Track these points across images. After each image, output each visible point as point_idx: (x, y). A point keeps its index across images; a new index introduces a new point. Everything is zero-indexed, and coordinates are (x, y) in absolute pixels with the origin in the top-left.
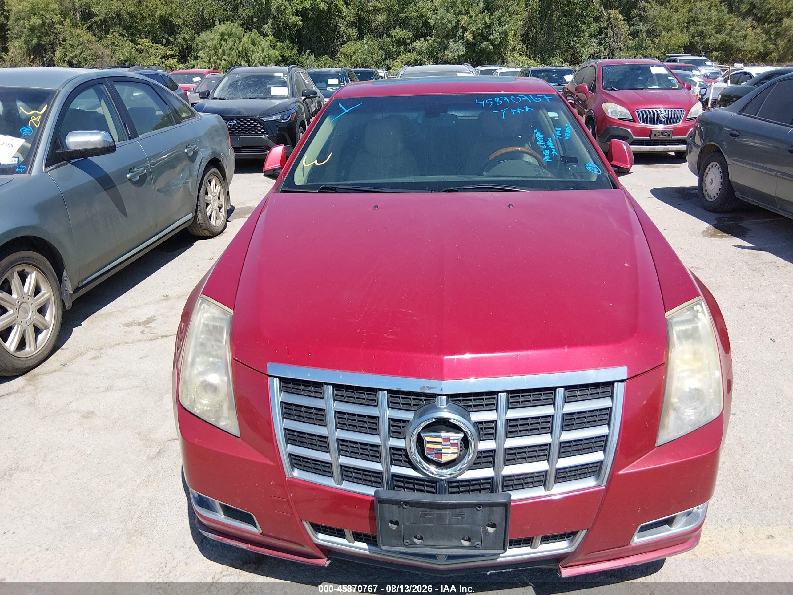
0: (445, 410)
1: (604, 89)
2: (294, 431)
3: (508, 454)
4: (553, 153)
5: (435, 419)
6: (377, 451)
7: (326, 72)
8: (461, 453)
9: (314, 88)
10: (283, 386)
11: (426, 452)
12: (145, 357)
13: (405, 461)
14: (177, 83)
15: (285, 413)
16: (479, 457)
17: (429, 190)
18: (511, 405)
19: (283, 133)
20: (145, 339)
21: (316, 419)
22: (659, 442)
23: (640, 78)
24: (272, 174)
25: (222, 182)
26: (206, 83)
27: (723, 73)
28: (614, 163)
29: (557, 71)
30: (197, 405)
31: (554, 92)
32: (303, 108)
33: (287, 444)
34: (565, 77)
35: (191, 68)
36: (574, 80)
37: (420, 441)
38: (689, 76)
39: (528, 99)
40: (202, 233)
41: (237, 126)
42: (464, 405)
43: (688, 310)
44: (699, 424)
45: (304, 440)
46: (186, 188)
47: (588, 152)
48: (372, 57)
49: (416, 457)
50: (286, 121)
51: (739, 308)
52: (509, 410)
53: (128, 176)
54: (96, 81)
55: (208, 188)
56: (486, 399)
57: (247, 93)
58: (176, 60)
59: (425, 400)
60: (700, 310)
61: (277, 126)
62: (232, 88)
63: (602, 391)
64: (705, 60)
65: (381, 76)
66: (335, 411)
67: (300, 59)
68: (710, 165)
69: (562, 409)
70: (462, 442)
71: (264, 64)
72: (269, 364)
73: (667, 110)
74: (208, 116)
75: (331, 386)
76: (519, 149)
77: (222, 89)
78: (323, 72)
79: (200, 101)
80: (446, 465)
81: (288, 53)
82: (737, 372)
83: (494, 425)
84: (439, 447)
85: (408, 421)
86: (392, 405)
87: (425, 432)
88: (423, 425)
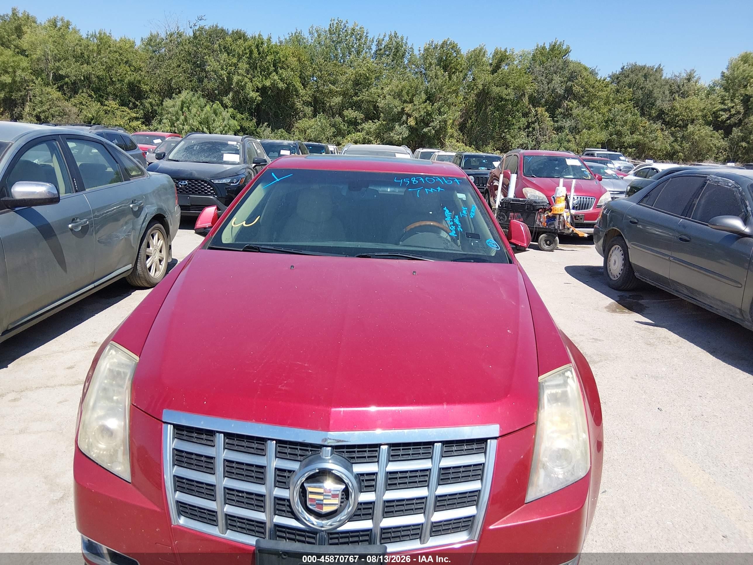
0: (330, 461)
1: (524, 175)
2: (183, 478)
3: (387, 507)
4: (458, 229)
5: (318, 469)
6: (262, 501)
7: (279, 143)
8: (342, 504)
9: (266, 157)
10: (177, 433)
11: (308, 503)
12: (64, 401)
13: (288, 512)
14: (136, 143)
15: (176, 460)
16: (359, 509)
17: (345, 254)
18: (393, 458)
19: (231, 195)
20: (67, 383)
21: (206, 467)
22: (528, 499)
23: (557, 168)
24: (202, 232)
25: (166, 237)
26: (166, 145)
27: (635, 168)
28: (513, 241)
29: (487, 158)
30: (93, 449)
31: (464, 176)
32: (253, 174)
33: (176, 491)
34: (494, 163)
35: (155, 131)
36: (500, 166)
37: (303, 492)
38: (603, 168)
39: (441, 180)
40: (139, 283)
41: (188, 186)
42: (347, 457)
43: (560, 375)
44: (566, 483)
45: (193, 488)
46: (127, 240)
47: (490, 230)
48: (324, 133)
49: (299, 508)
50: (235, 184)
51: (632, 378)
52: (390, 463)
53: (70, 226)
54: (50, 138)
55: (151, 242)
56: (369, 451)
57: (201, 157)
58: (140, 122)
59: (311, 451)
60: (570, 376)
61: (226, 188)
62: (186, 152)
63: (476, 447)
64: (620, 156)
65: (331, 151)
66: (224, 460)
67: (258, 130)
68: (613, 248)
69: (439, 464)
70: (343, 493)
71: (224, 132)
72: (165, 411)
73: (579, 197)
74: (157, 176)
75: (223, 435)
76: (432, 223)
77: (178, 152)
78: (277, 143)
79: (156, 161)
80: (328, 516)
81: (246, 124)
82: (626, 438)
83: (375, 477)
84: (321, 497)
85: (294, 471)
86: (280, 455)
87: (308, 483)
88: (306, 475)
